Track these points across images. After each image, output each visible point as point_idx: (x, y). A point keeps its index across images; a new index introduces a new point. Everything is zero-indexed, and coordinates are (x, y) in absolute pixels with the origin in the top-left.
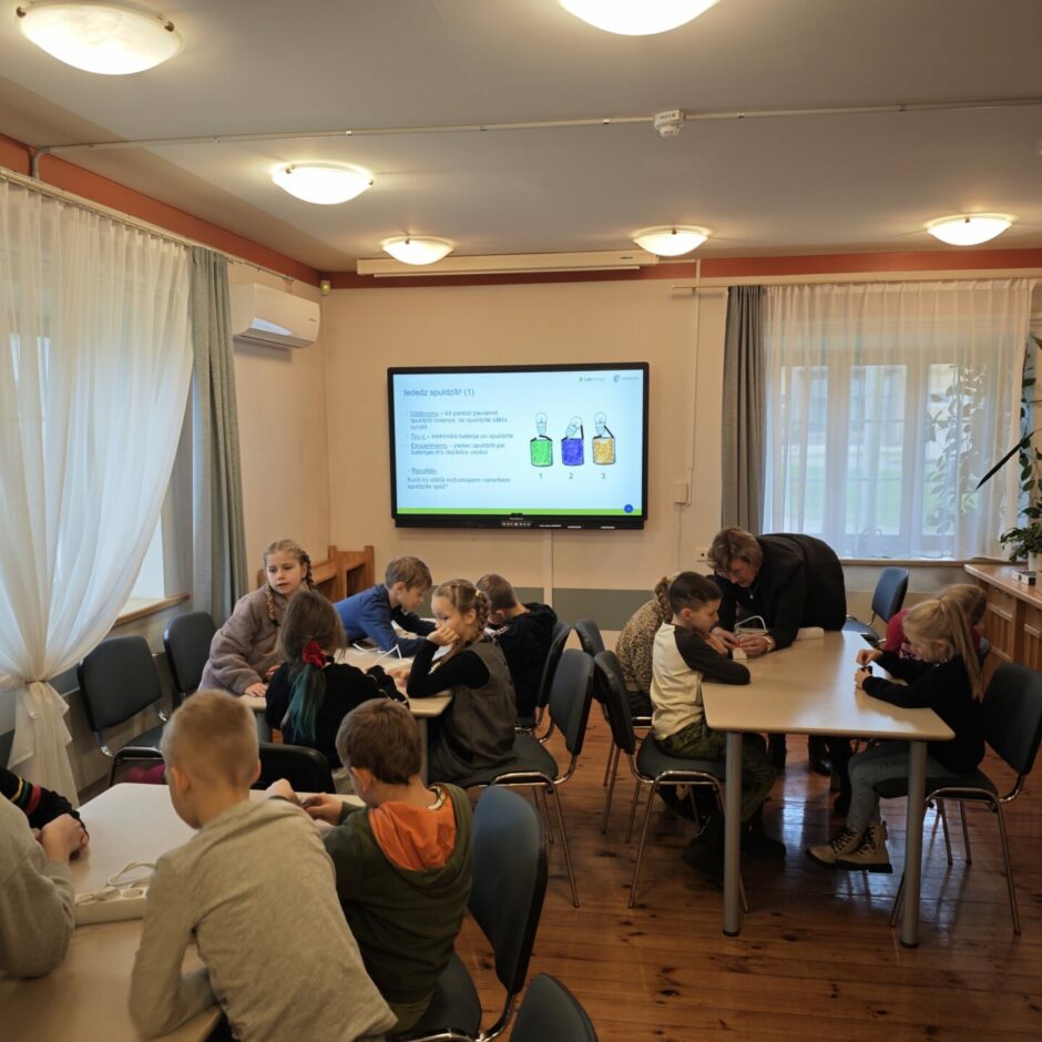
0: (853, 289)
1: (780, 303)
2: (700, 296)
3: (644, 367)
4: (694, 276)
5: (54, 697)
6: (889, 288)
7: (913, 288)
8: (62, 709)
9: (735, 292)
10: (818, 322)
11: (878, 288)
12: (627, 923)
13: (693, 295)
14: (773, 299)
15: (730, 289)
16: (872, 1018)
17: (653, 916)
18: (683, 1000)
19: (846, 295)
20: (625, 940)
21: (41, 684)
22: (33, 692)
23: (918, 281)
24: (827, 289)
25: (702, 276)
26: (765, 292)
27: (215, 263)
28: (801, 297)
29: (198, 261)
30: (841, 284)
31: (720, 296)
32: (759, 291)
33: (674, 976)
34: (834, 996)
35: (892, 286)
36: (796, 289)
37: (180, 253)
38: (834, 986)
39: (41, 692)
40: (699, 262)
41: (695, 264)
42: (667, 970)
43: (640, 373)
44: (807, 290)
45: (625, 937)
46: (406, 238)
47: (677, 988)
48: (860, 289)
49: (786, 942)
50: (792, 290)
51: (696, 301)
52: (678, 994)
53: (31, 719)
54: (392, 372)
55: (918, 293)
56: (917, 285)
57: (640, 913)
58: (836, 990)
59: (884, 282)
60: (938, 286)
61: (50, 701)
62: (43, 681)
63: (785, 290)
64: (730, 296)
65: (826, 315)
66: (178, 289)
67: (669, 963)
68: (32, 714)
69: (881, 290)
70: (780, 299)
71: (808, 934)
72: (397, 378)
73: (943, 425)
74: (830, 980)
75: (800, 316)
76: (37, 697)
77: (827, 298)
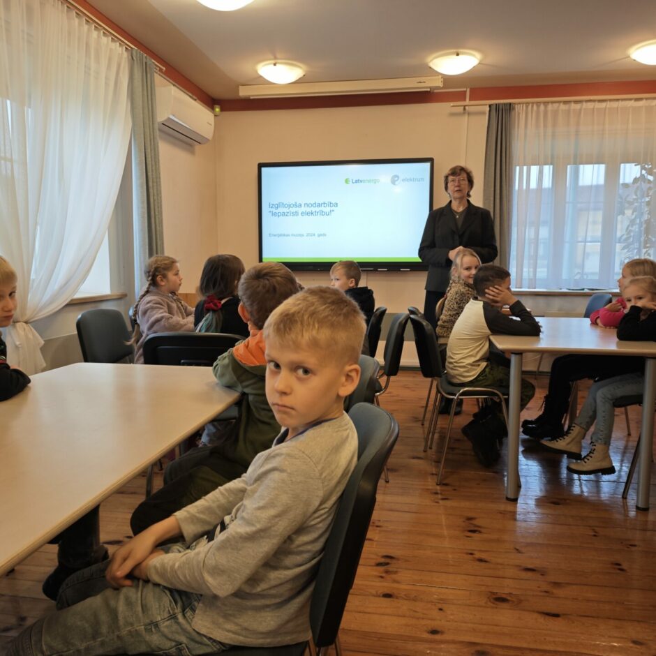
0: (573, 106)
1: (524, 115)
2: (469, 114)
3: (431, 160)
4: (465, 100)
5: (34, 335)
6: (598, 105)
7: (614, 104)
8: (39, 344)
9: (494, 108)
10: (550, 130)
11: (590, 105)
12: (436, 493)
13: (464, 113)
14: (519, 114)
15: (490, 106)
16: (626, 549)
17: (455, 490)
18: (485, 536)
19: (569, 111)
20: (436, 502)
21: (24, 324)
22: (18, 328)
23: (618, 100)
24: (556, 105)
25: (471, 99)
26: (514, 109)
27: (146, 63)
28: (538, 112)
29: (135, 58)
30: (565, 102)
31: (484, 113)
32: (510, 107)
33: (475, 522)
34: (595, 536)
35: (600, 104)
36: (535, 106)
37: (122, 51)
38: (594, 530)
39: (25, 329)
40: (468, 90)
41: (465, 92)
42: (470, 519)
43: (428, 165)
44: (542, 107)
45: (437, 500)
46: (273, 62)
47: (479, 529)
48: (578, 106)
49: (553, 505)
50: (532, 106)
51: (466, 117)
52: (480, 532)
53: (17, 347)
54: (261, 166)
55: (618, 108)
56: (617, 103)
57: (445, 488)
58: (595, 532)
59: (594, 101)
60: (632, 103)
61: (30, 336)
62: (26, 322)
63: (527, 107)
64: (490, 111)
65: (555, 125)
66: (121, 75)
67: (471, 515)
68: (18, 343)
69: (592, 107)
70: (524, 113)
71: (568, 501)
72: (264, 169)
73: (631, 203)
74: (590, 526)
75: (537, 126)
76: (22, 333)
77: (555, 113)
